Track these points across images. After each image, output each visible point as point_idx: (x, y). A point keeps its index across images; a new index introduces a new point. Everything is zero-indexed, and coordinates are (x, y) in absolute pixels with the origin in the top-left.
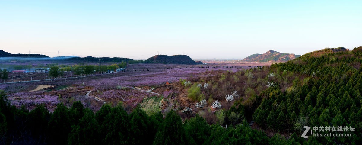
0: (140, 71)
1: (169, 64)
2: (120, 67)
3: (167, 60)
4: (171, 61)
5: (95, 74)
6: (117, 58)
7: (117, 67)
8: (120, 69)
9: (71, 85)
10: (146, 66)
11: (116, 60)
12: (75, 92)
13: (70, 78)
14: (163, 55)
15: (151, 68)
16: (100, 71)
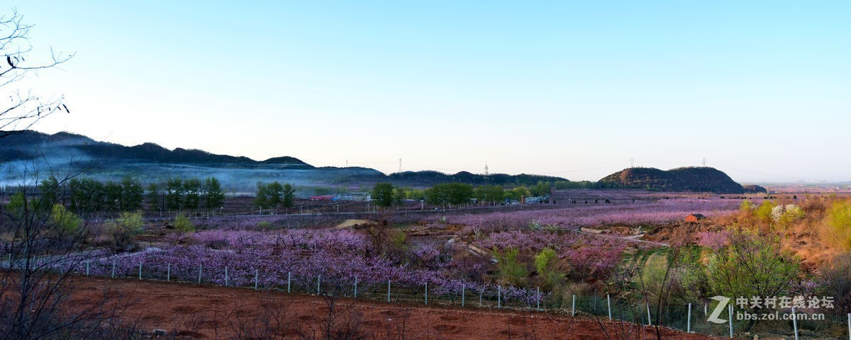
0: (586, 202)
1: (664, 190)
2: (535, 195)
3: (656, 181)
4: (668, 183)
5: (474, 205)
6: (528, 176)
7: (528, 192)
8: (536, 199)
9: (416, 223)
10: (600, 194)
11: (524, 179)
12: (422, 235)
13: (417, 211)
14: (646, 169)
15: (614, 199)
16: (487, 200)
